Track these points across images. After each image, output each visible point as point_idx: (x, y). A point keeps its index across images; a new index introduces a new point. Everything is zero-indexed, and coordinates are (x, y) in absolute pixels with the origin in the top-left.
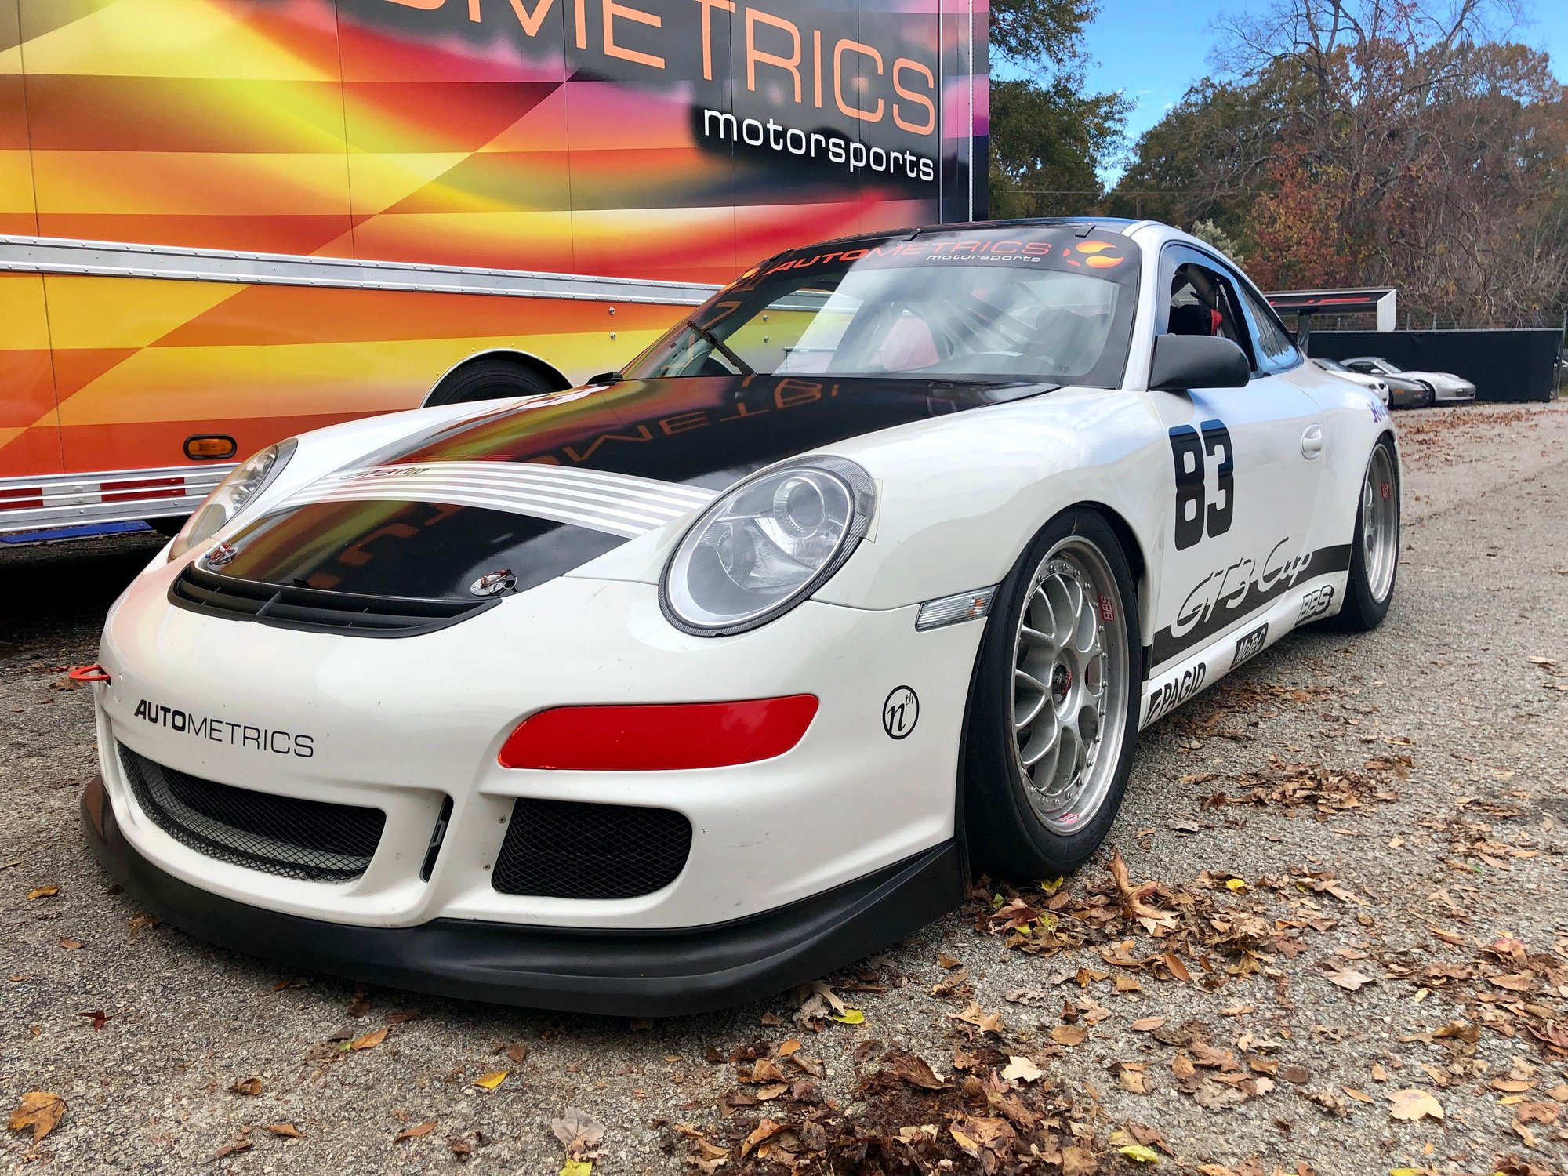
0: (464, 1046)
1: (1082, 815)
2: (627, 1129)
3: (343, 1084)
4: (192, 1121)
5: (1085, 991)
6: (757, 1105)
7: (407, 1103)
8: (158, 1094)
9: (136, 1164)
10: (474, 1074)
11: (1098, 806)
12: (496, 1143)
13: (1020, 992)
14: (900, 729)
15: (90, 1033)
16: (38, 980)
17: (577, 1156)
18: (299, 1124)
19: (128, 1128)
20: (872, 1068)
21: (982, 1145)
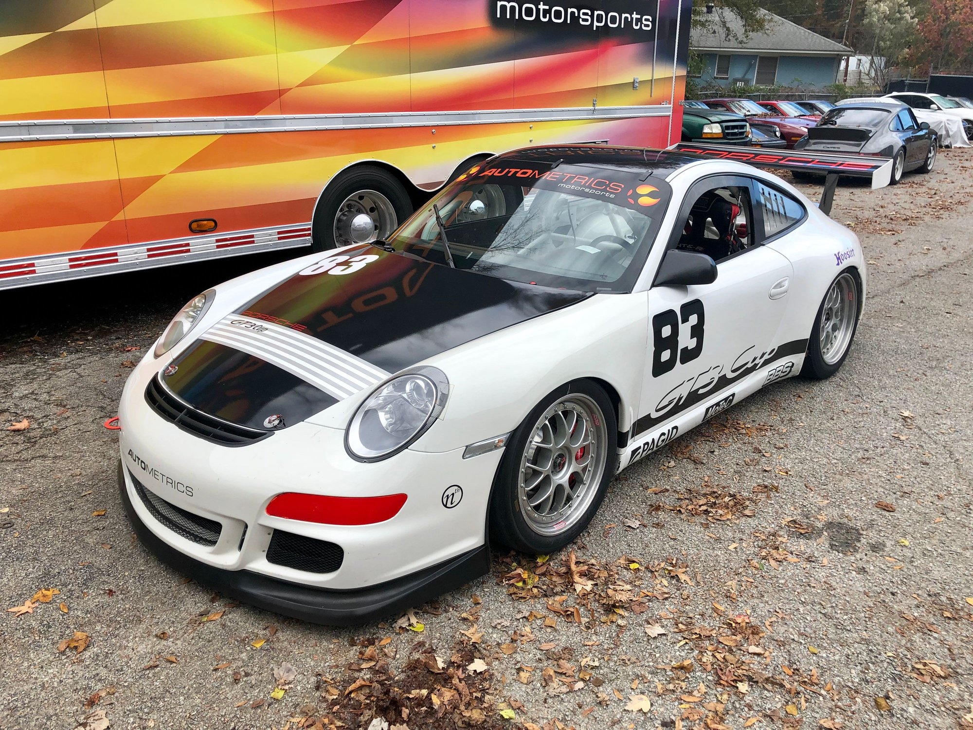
0: (252, 624)
1: (567, 523)
2: (305, 675)
3: (200, 638)
4: (138, 650)
5: (530, 623)
6: (360, 670)
7: (222, 651)
8: (128, 634)
9: (113, 669)
10: (253, 639)
11: (579, 518)
12: (252, 675)
13: (499, 621)
14: (452, 504)
15: (107, 597)
16: (90, 566)
17: (280, 687)
18: (178, 656)
19: (113, 650)
20: (416, 656)
21: (443, 703)
